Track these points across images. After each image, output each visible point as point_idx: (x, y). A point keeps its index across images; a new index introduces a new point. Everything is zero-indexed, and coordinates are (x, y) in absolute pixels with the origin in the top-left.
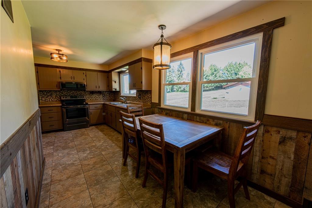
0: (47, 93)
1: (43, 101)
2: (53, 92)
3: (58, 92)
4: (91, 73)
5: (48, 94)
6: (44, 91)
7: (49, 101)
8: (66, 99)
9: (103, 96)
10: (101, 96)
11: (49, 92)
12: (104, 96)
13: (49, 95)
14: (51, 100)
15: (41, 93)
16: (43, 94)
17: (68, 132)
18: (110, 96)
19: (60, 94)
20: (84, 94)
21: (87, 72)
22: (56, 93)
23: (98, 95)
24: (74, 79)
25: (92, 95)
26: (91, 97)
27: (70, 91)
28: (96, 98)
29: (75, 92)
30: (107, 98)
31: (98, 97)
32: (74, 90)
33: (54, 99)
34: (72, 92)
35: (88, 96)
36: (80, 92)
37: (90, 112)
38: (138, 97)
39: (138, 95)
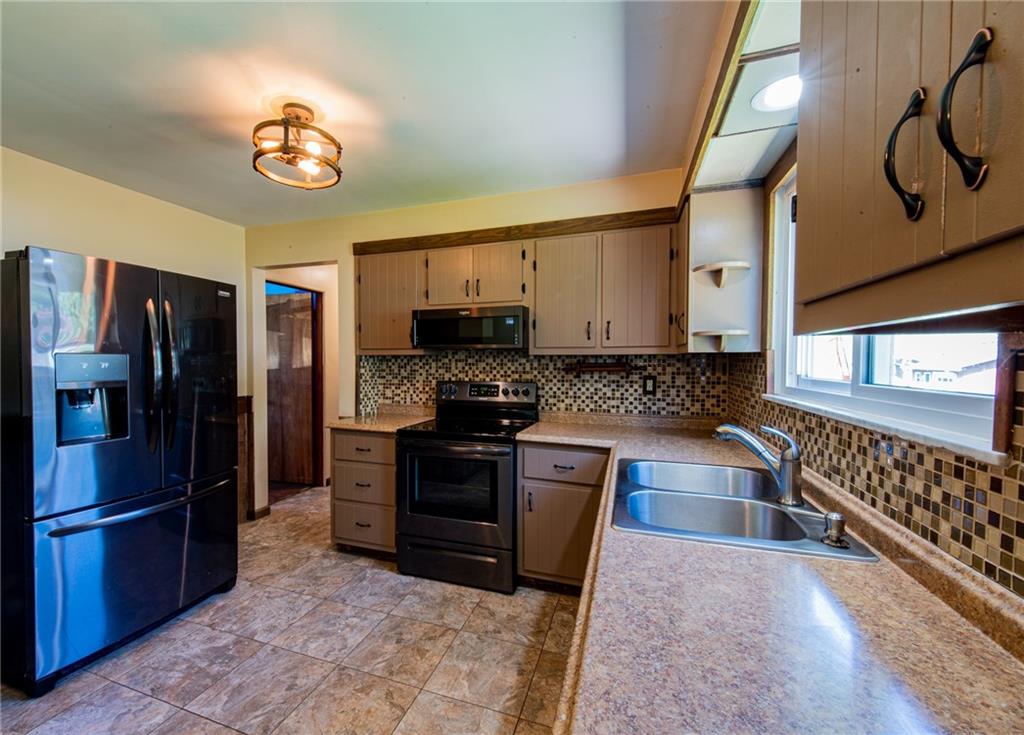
0: (400, 367)
1: (388, 402)
2: (417, 361)
3: (434, 364)
4: (565, 241)
5: (402, 370)
6: (393, 356)
7: (402, 402)
9: (646, 392)
10: (633, 391)
11: (405, 361)
12: (650, 387)
13: (405, 374)
14: (408, 399)
15: (384, 367)
16: (388, 370)
17: (406, 585)
18: (698, 391)
19: (440, 371)
20: (536, 373)
21: (542, 243)
22: (427, 367)
23: (614, 386)
24: (478, 294)
25: (575, 381)
26: (571, 393)
27: (477, 357)
28: (600, 402)
29: (495, 365)
30: (673, 409)
31: (609, 394)
32: (491, 353)
33: (421, 396)
34: (484, 365)
35: (555, 389)
36: (516, 364)
37: (526, 495)
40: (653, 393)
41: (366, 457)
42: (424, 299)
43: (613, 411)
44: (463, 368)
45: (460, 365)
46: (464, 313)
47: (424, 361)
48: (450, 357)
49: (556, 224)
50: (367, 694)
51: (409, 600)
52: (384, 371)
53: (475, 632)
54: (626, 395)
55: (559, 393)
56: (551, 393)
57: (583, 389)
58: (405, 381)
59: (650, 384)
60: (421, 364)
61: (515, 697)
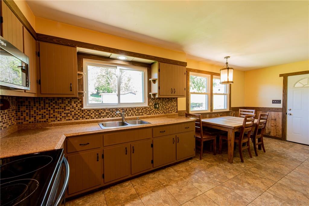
38: (152, 107)
39: (152, 104)
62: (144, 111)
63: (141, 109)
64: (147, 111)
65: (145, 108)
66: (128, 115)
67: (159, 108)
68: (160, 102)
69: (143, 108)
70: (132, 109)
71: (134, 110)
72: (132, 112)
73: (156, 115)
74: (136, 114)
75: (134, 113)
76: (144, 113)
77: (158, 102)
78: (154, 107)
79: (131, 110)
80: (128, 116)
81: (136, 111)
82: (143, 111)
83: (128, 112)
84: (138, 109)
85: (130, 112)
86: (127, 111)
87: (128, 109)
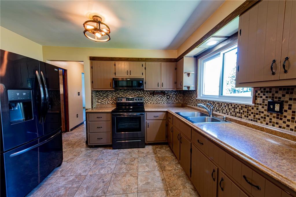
0: (103, 94)
1: (99, 104)
2: (109, 92)
3: (114, 93)
4: (153, 63)
5: (104, 95)
6: (101, 91)
7: (104, 104)
8: (121, 102)
10: (165, 98)
11: (105, 92)
12: (168, 98)
13: (105, 96)
14: (106, 103)
15: (98, 94)
16: (99, 95)
17: (117, 151)
18: (177, 98)
19: (116, 95)
20: (143, 95)
21: (147, 63)
22: (112, 94)
23: (161, 97)
24: (130, 75)
25: (152, 97)
26: (151, 99)
27: (127, 91)
28: (158, 101)
29: (132, 93)
30: (173, 102)
31: (160, 99)
32: (131, 90)
33: (110, 102)
34: (129, 93)
35: (147, 99)
36: (138, 93)
37: (147, 124)
38: (263, 107)
39: (263, 102)
40: (169, 99)
41: (101, 119)
42: (114, 75)
43: (161, 103)
44: (123, 94)
45: (122, 93)
46: (128, 79)
47: (111, 92)
48: (119, 91)
49: (151, 59)
50: (126, 177)
51: (120, 155)
52: (98, 95)
53: (142, 157)
54: (163, 99)
55: (148, 99)
56: (146, 99)
57: (154, 98)
58: (105, 98)
59: (168, 97)
60: (110, 93)
61: (159, 167)
62: (243, 111)
63: (240, 107)
64: (250, 113)
65: (246, 108)
66: (222, 111)
67: (285, 114)
68: (291, 99)
69: (242, 107)
70: (227, 105)
71: (230, 107)
72: (227, 108)
73: (270, 127)
74: (231, 113)
75: (230, 111)
76: (243, 116)
77: (280, 98)
78: (266, 108)
79: (225, 106)
80: (222, 113)
81: (231, 109)
82: (241, 111)
83: (223, 108)
84: (235, 106)
85: (225, 108)
86: (222, 106)
87: (223, 104)
